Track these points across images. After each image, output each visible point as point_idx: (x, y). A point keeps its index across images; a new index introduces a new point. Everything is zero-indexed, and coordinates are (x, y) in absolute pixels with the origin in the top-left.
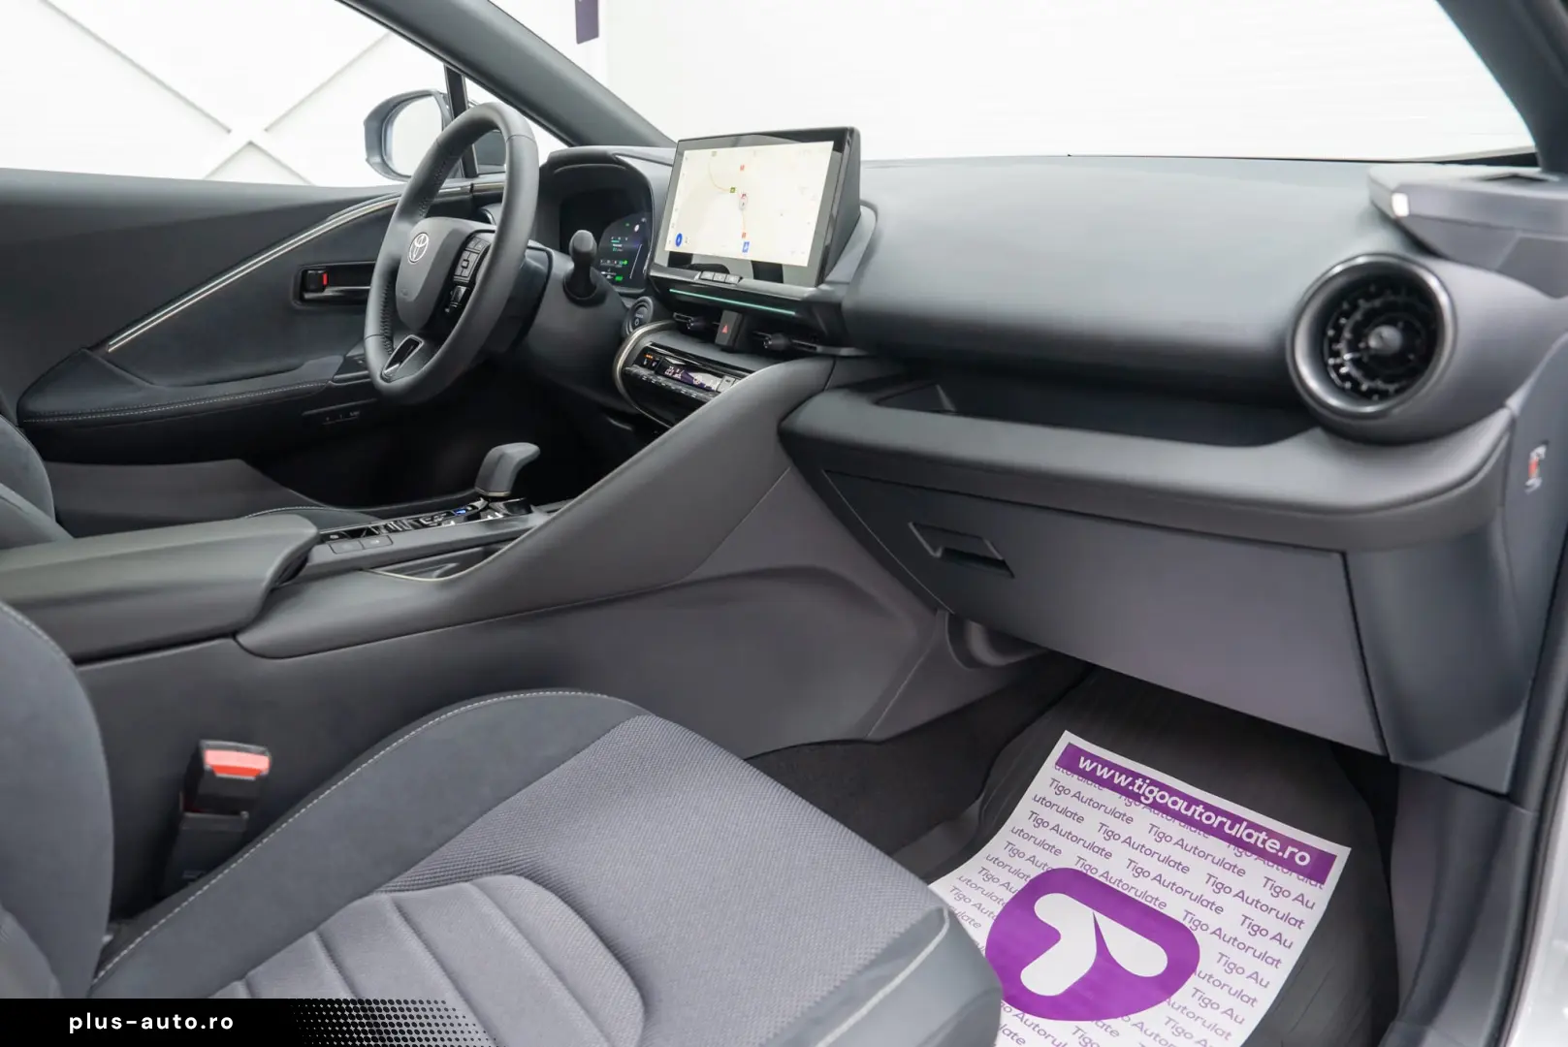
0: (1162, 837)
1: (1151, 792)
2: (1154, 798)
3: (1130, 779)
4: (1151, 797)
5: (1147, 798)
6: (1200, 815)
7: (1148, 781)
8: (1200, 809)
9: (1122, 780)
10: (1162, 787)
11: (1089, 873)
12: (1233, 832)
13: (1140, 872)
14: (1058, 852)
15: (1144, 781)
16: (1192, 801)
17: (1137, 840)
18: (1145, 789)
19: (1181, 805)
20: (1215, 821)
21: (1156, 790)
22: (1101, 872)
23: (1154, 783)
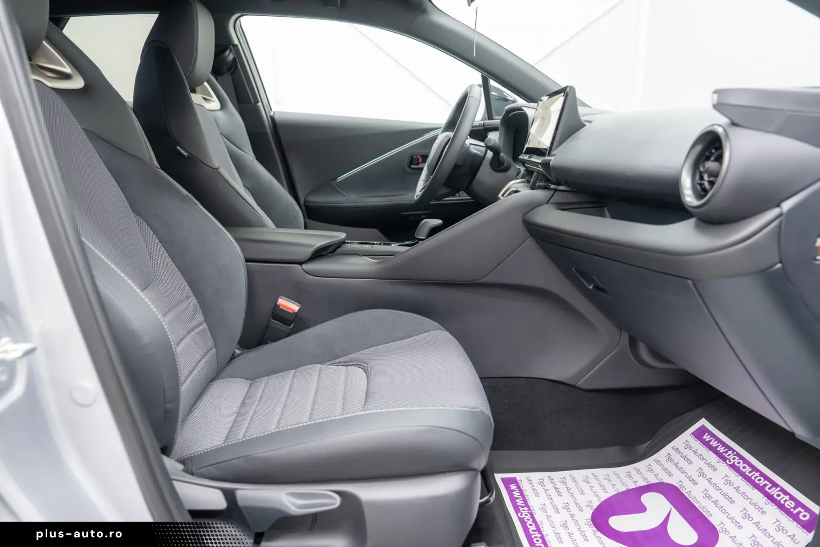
0: (728, 482)
1: (734, 459)
2: (734, 462)
3: (726, 450)
4: (732, 461)
5: (730, 461)
6: (755, 478)
7: (735, 453)
8: (757, 474)
9: (721, 449)
10: (741, 458)
11: (681, 490)
12: (770, 491)
13: (707, 496)
14: (671, 475)
15: (733, 453)
16: (754, 469)
17: (714, 481)
18: (732, 457)
19: (748, 469)
20: (762, 482)
21: (737, 458)
22: (687, 491)
23: (738, 455)
